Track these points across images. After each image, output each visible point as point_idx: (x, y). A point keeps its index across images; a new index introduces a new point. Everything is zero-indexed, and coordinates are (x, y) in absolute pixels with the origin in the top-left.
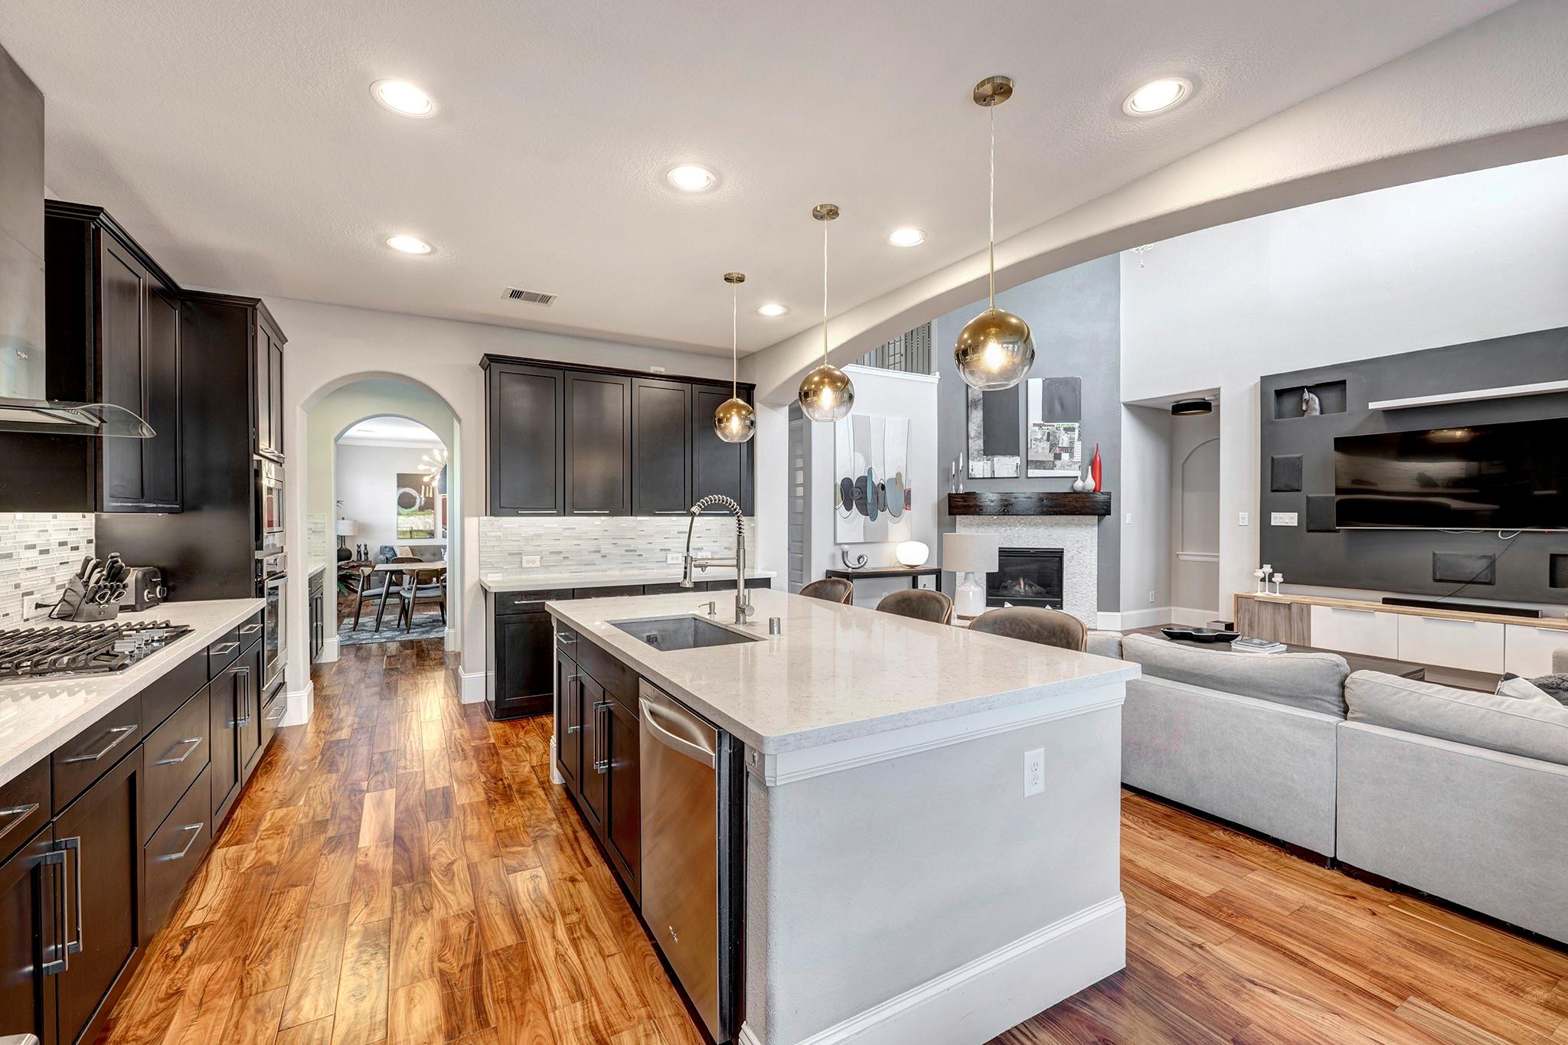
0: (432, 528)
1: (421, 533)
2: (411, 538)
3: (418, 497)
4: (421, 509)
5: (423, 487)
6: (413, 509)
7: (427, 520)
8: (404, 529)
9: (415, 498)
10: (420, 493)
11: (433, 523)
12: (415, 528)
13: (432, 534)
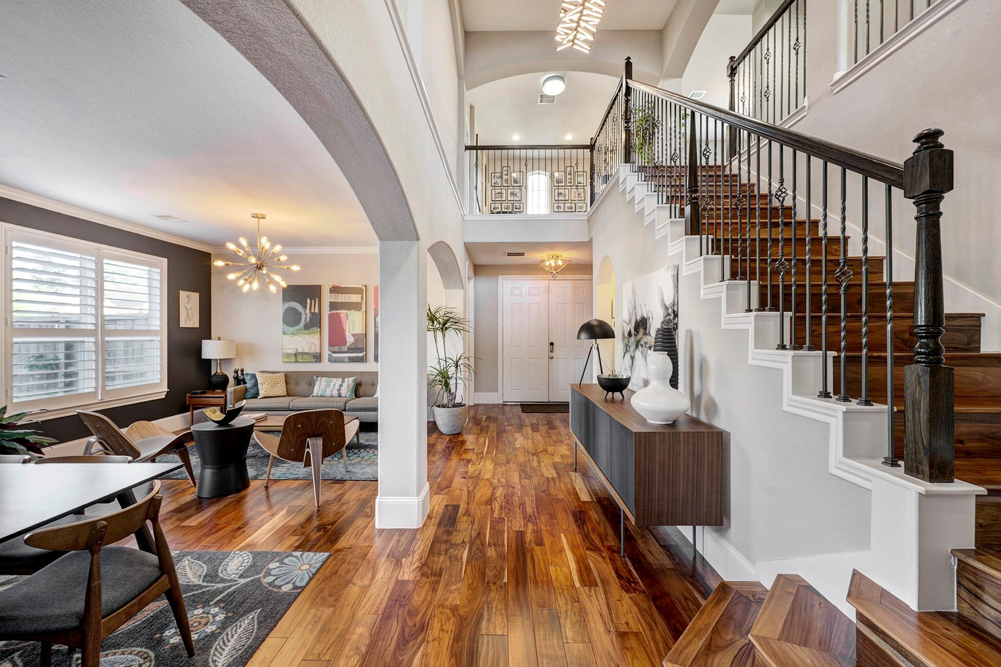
0: (318, 351)
1: (306, 356)
2: (296, 362)
3: (303, 313)
4: (307, 327)
5: (308, 301)
6: (298, 327)
7: (312, 340)
8: (289, 351)
9: (300, 314)
10: (305, 307)
11: (318, 345)
12: (300, 351)
13: (318, 358)
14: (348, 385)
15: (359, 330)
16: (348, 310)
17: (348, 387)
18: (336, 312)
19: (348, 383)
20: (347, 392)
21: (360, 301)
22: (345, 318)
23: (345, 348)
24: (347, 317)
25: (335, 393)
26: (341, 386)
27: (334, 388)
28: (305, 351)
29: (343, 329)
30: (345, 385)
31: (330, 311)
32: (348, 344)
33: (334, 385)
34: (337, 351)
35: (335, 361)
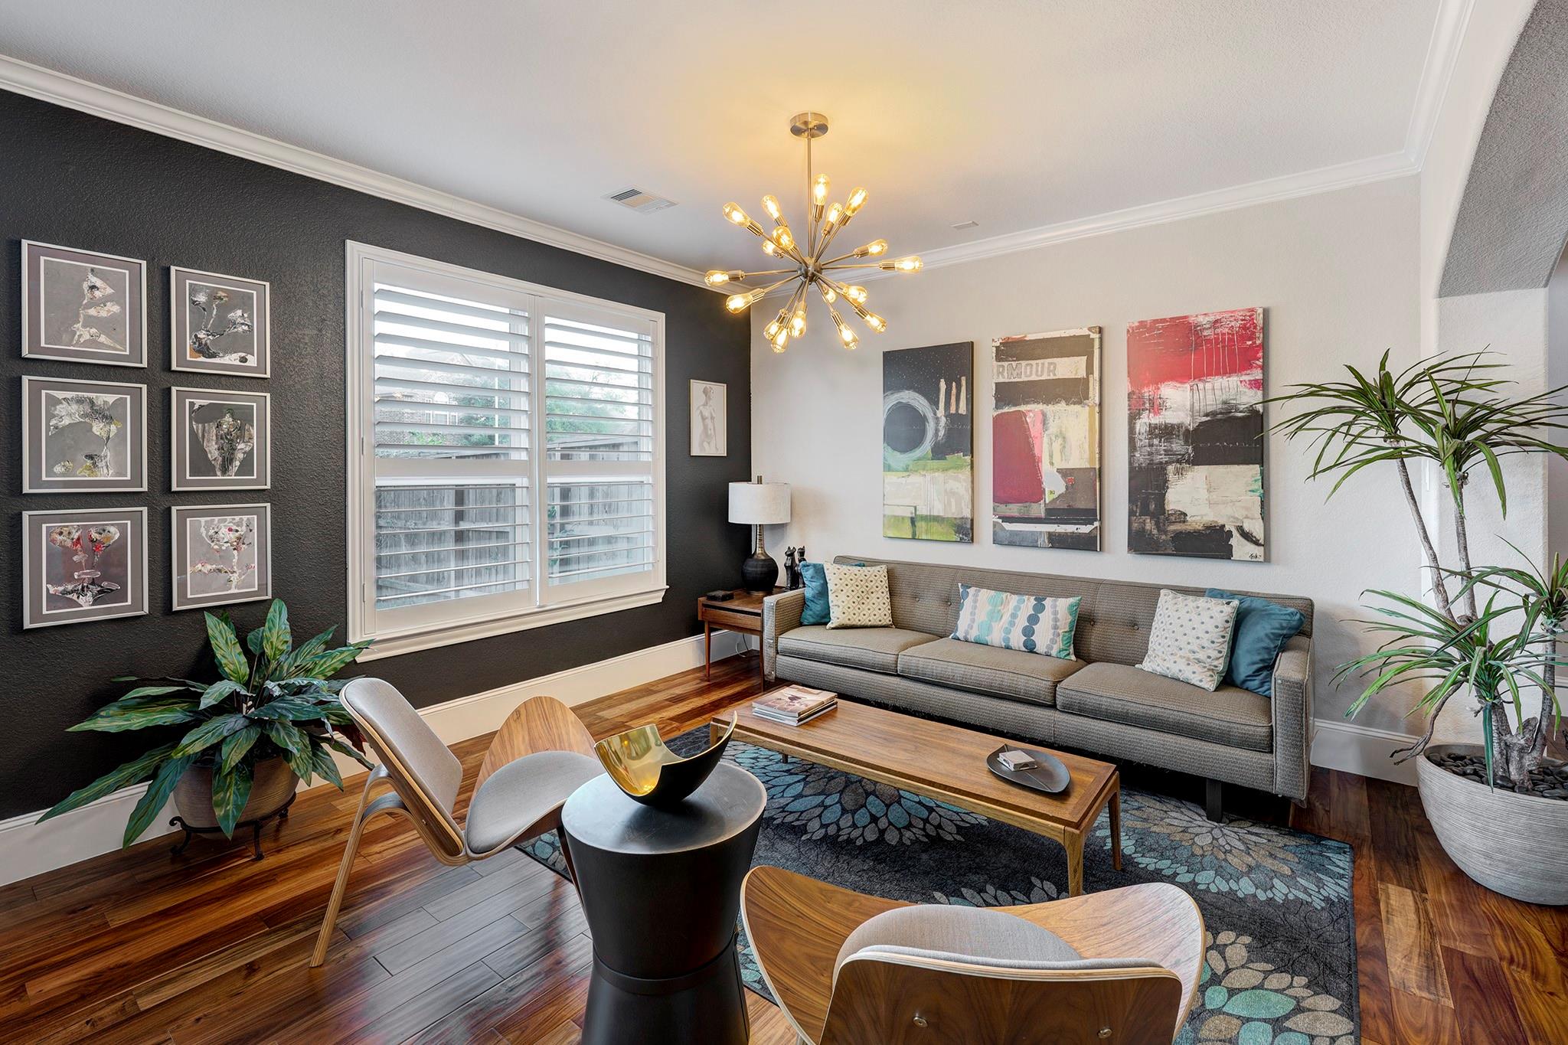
0: (967, 514)
1: (936, 527)
2: (914, 538)
4: (940, 451)
5: (943, 385)
6: (918, 453)
7: (953, 485)
8: (899, 512)
9: (922, 420)
10: (934, 403)
11: (967, 497)
12: (923, 511)
13: (965, 532)
14: (1056, 620)
15: (1080, 458)
16: (1047, 402)
17: (1055, 627)
18: (1013, 409)
19: (1055, 613)
20: (1053, 641)
21: (1082, 374)
22: (1039, 425)
23: (1039, 510)
24: (1044, 422)
25: (1017, 640)
26: (1033, 619)
27: (1012, 624)
28: (936, 514)
29: (1033, 456)
30: (1045, 617)
31: (997, 407)
32: (1048, 498)
33: (1014, 616)
34: (1016, 514)
35: (1011, 544)
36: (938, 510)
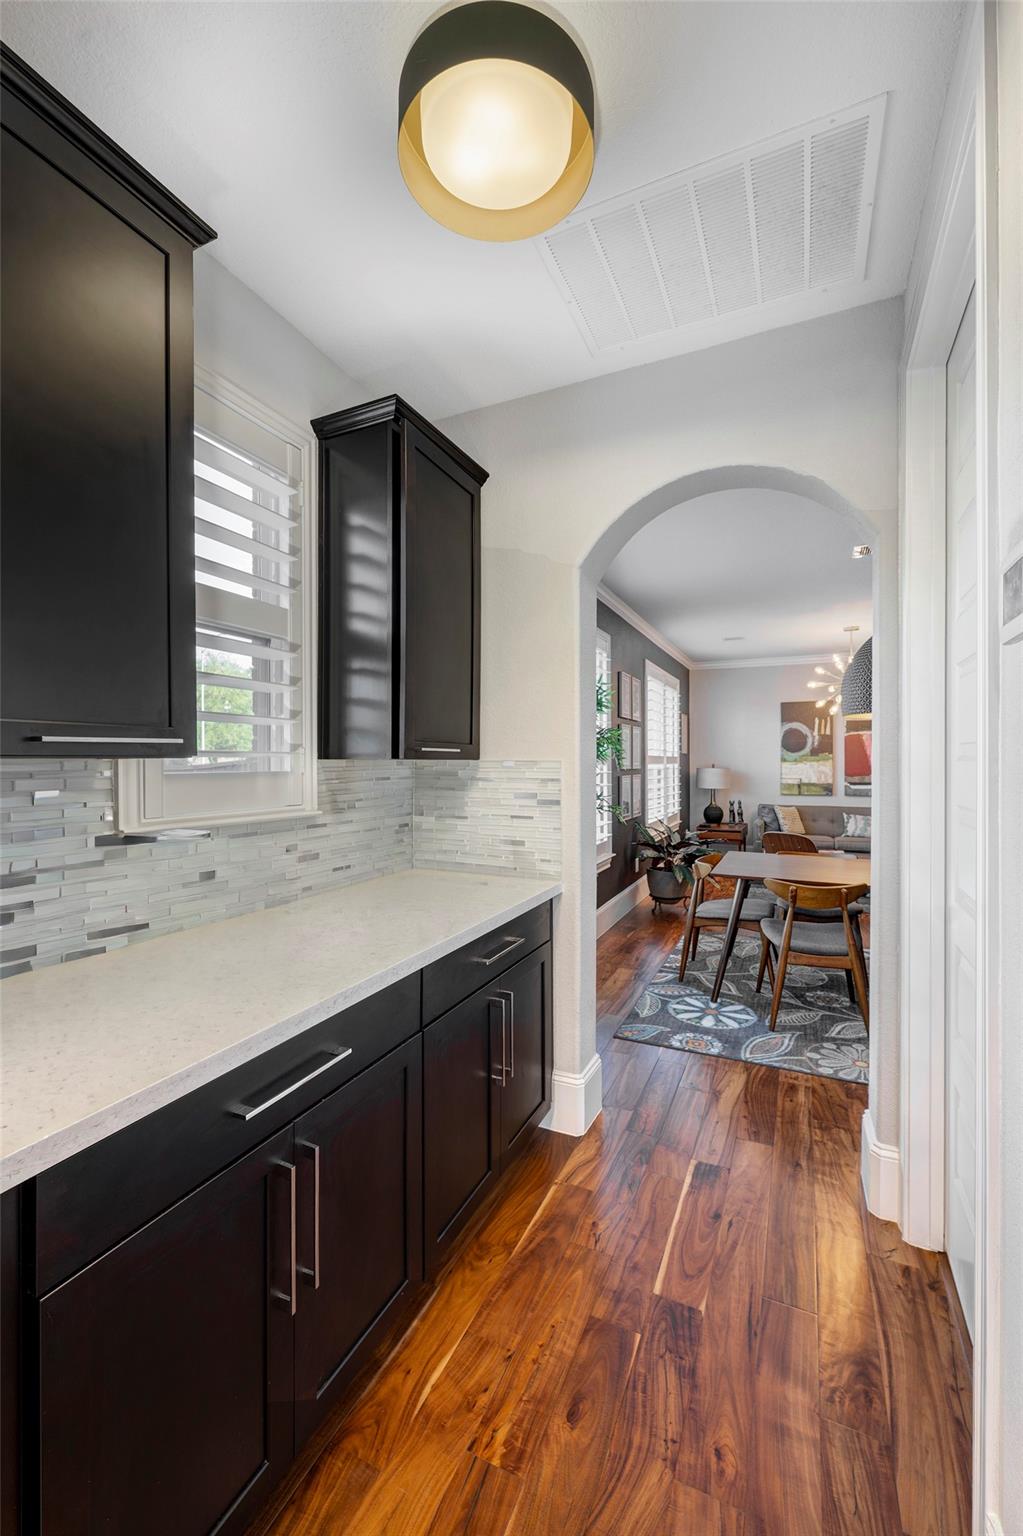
0: (830, 781)
1: (813, 788)
2: (800, 794)
3: (809, 734)
4: (815, 752)
5: (817, 721)
6: (802, 753)
7: (822, 768)
8: (790, 782)
9: (805, 737)
10: (812, 729)
11: (830, 774)
12: (805, 781)
13: (828, 790)
18: (856, 733)
22: (869, 741)
23: (869, 778)
24: (871, 738)
28: (812, 782)
29: (866, 755)
31: (847, 732)
34: (857, 781)
35: (855, 795)
36: (814, 780)
